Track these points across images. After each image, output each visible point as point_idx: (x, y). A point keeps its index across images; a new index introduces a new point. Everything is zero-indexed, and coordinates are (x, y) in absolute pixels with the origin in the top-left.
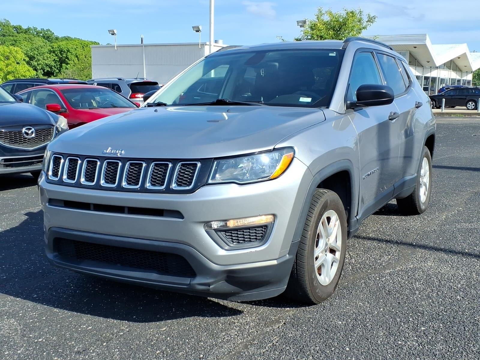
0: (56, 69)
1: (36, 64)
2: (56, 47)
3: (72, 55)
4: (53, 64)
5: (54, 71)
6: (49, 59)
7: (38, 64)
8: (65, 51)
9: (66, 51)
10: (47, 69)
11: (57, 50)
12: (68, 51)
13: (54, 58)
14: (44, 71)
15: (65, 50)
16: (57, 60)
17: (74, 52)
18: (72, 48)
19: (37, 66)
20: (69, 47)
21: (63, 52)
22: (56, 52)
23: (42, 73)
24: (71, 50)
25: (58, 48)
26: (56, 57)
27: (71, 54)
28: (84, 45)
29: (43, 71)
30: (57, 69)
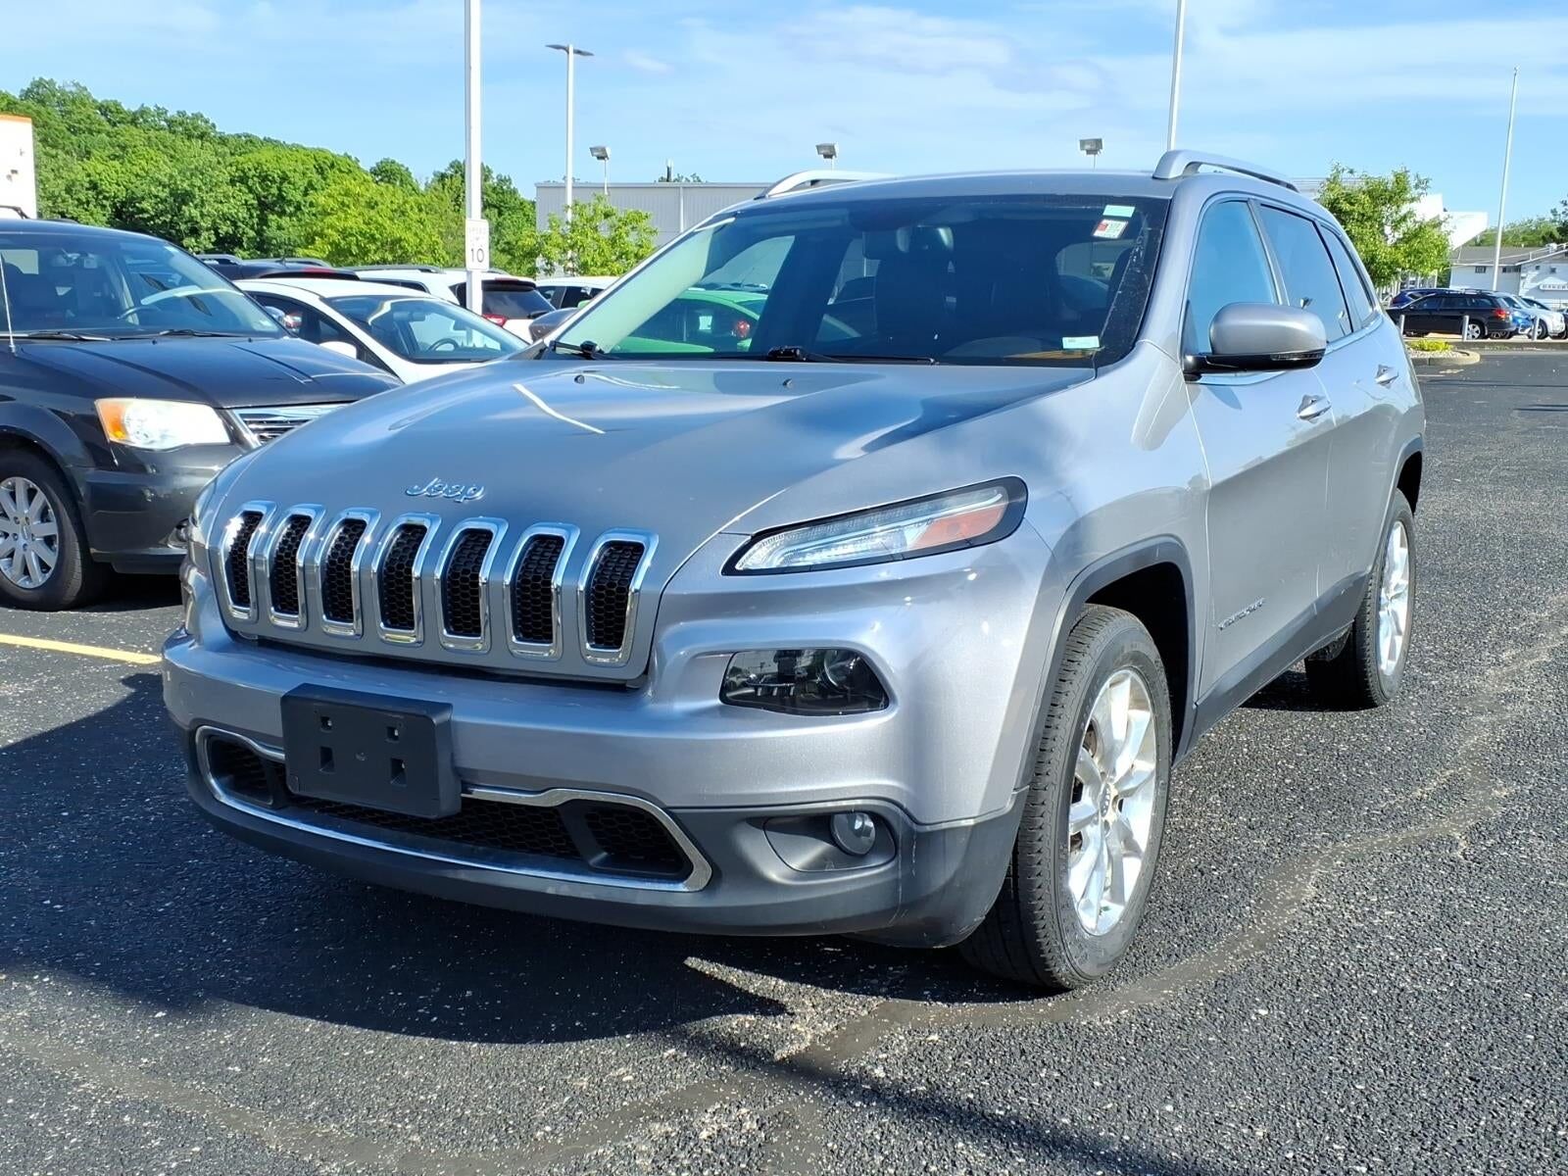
0: (247, 230)
1: (195, 213)
2: (250, 167)
3: (295, 189)
4: (243, 214)
5: (244, 233)
6: (232, 200)
7: (202, 215)
8: (273, 178)
9: (278, 180)
10: (225, 229)
11: (254, 176)
12: (284, 178)
13: (244, 198)
14: (217, 234)
15: (276, 176)
16: (252, 205)
17: (300, 183)
18: (295, 171)
19: (199, 219)
20: (284, 168)
21: (270, 181)
22: (250, 183)
23: (213, 240)
24: (296, 178)
25: (256, 169)
26: (251, 196)
27: (291, 186)
28: (324, 162)
29: (215, 234)
30: (252, 228)
